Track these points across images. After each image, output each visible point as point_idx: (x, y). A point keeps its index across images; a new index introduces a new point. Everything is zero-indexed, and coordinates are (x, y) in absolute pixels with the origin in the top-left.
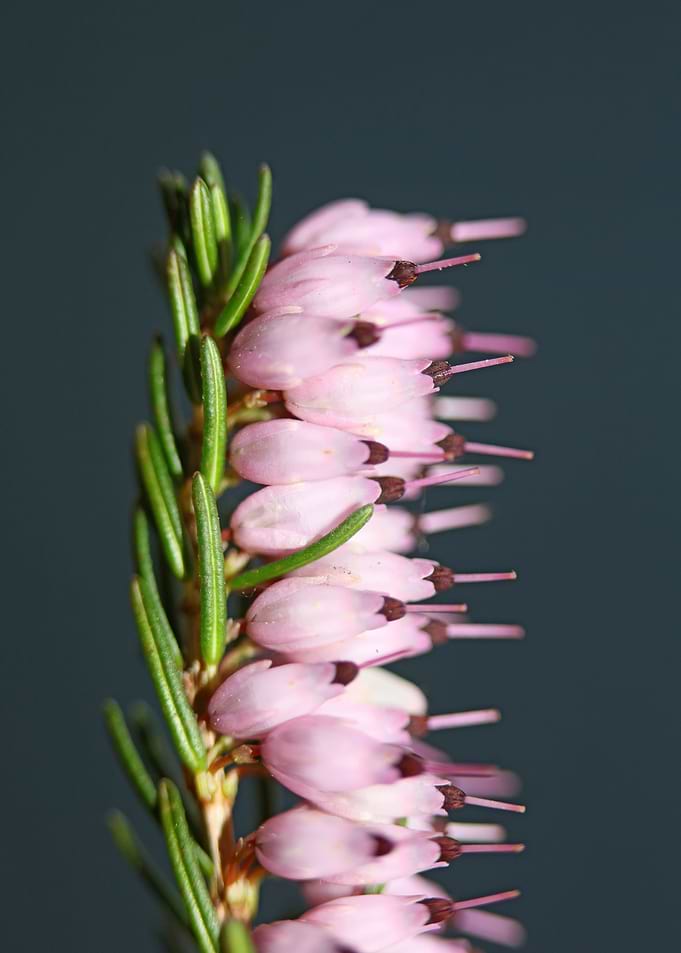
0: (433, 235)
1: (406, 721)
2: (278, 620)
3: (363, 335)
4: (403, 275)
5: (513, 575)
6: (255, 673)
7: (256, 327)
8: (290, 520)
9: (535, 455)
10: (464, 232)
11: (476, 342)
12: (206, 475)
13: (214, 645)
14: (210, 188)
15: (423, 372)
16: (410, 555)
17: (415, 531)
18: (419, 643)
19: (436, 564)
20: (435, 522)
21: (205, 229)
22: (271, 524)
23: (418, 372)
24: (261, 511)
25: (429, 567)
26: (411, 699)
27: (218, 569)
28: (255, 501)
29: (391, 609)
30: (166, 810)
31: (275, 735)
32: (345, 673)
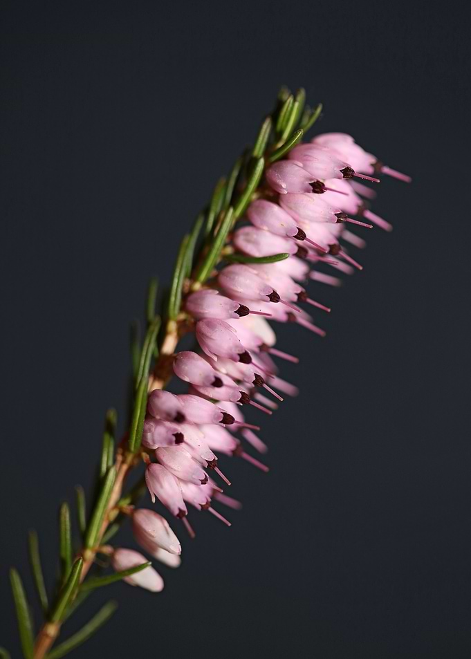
0: (372, 165)
1: (260, 343)
2: (230, 278)
3: (318, 187)
4: (347, 173)
5: (329, 310)
6: (210, 293)
7: (284, 163)
8: (256, 243)
9: (363, 270)
10: (386, 170)
11: (369, 215)
12: (235, 209)
13: (203, 276)
14: (295, 100)
15: (335, 214)
16: (296, 281)
17: (307, 275)
18: (282, 317)
19: (304, 290)
20: (317, 276)
21: (284, 117)
22: (248, 241)
23: (333, 213)
24: (247, 234)
25: (299, 289)
26: (269, 337)
27: (219, 249)
28: (248, 229)
29: (274, 297)
30: (152, 328)
31: (205, 320)
32: (243, 311)
